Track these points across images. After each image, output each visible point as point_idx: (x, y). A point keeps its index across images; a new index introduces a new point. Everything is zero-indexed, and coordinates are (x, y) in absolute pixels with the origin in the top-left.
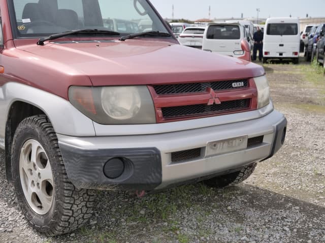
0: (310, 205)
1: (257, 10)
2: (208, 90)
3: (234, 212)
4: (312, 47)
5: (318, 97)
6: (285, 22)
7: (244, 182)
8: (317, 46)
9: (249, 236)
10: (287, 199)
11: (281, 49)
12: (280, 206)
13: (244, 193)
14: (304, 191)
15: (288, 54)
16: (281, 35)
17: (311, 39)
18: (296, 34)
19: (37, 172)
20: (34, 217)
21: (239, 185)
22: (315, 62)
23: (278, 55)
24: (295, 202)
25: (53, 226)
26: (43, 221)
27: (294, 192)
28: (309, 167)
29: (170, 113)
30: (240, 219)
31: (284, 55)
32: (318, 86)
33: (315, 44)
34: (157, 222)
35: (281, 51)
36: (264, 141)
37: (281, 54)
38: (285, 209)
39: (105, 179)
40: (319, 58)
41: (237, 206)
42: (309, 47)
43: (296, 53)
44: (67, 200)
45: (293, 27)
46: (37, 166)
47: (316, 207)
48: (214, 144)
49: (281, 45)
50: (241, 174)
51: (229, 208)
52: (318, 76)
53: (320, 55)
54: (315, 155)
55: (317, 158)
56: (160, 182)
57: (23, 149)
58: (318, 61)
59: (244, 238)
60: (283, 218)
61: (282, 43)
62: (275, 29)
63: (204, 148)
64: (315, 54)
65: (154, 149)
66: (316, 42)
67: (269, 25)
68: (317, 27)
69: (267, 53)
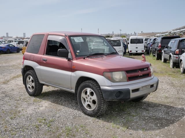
0: (167, 106)
1: (120, 30)
2: (139, 72)
3: (144, 108)
4: (149, 48)
5: (157, 70)
6: (138, 38)
7: (144, 100)
8: (152, 48)
9: (152, 114)
10: (159, 104)
12: (158, 106)
13: (145, 103)
14: (163, 102)
15: (140, 51)
16: (137, 43)
17: (149, 45)
18: (143, 43)
19: (90, 98)
20: (88, 111)
21: (142, 101)
22: (151, 55)
23: (135, 52)
24: (162, 105)
25: (97, 113)
26: (92, 112)
27: (161, 102)
28: (163, 95)
29: (130, 79)
30: (147, 110)
31: (138, 52)
32: (155, 65)
33: (151, 47)
34: (123, 112)
35: (137, 50)
36: (154, 86)
37: (137, 52)
38: (160, 107)
39: (116, 98)
40: (153, 53)
41: (145, 107)
42: (148, 48)
43: (143, 51)
44: (102, 105)
45: (141, 40)
46: (90, 96)
47: (169, 106)
48: (142, 87)
49: (137, 48)
50: (144, 97)
51: (143, 107)
52: (154, 61)
53: (153, 52)
54: (163, 91)
55: (164, 92)
56: (130, 98)
57: (83, 91)
58: (152, 54)
59: (151, 115)
60: (160, 109)
61: (137, 47)
62: (133, 41)
63: (140, 88)
64: (151, 51)
65: (128, 89)
66: (151, 46)
67: (131, 40)
68: (151, 40)
69: (131, 51)
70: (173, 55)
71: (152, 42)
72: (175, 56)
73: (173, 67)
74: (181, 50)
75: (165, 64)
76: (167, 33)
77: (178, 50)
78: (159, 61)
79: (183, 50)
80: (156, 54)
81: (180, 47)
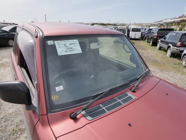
6: (137, 28)
11: (135, 36)
15: (137, 37)
16: (136, 32)
18: (140, 31)
23: (134, 38)
33: (146, 35)
43: (140, 37)
45: (139, 29)
49: (136, 35)
53: (148, 39)
58: (147, 41)
64: (146, 38)
67: (132, 29)
68: (146, 29)
69: (131, 37)
70: (173, 47)
71: (147, 31)
72: (175, 48)
73: (171, 57)
74: (183, 43)
75: (159, 51)
76: (150, 24)
77: (179, 43)
78: (154, 47)
79: (184, 43)
80: (151, 42)
81: (182, 41)
